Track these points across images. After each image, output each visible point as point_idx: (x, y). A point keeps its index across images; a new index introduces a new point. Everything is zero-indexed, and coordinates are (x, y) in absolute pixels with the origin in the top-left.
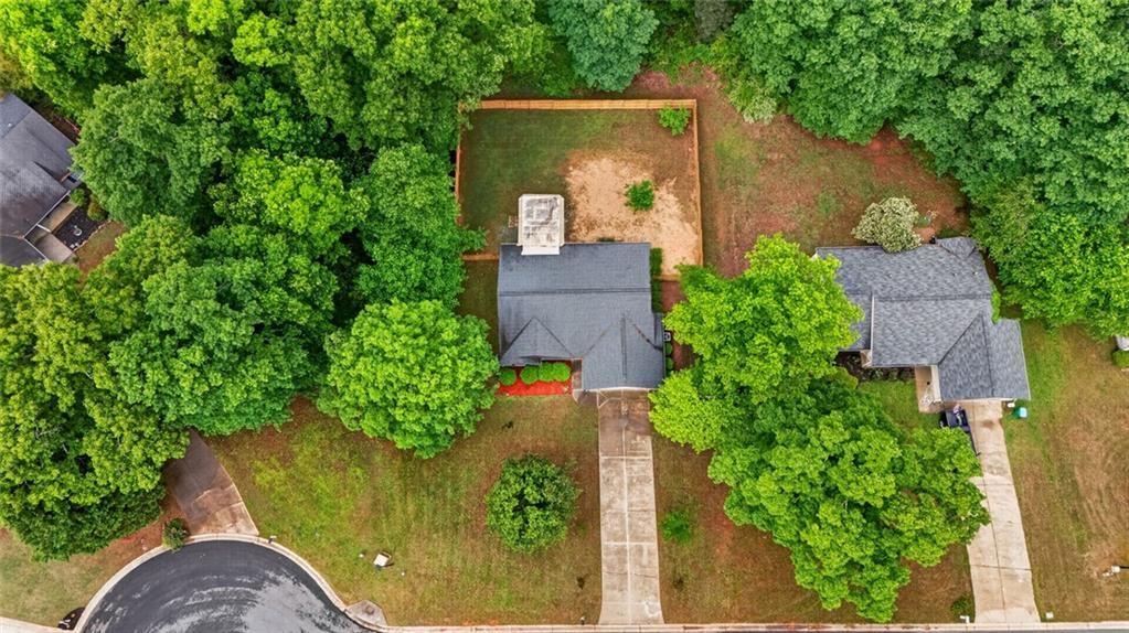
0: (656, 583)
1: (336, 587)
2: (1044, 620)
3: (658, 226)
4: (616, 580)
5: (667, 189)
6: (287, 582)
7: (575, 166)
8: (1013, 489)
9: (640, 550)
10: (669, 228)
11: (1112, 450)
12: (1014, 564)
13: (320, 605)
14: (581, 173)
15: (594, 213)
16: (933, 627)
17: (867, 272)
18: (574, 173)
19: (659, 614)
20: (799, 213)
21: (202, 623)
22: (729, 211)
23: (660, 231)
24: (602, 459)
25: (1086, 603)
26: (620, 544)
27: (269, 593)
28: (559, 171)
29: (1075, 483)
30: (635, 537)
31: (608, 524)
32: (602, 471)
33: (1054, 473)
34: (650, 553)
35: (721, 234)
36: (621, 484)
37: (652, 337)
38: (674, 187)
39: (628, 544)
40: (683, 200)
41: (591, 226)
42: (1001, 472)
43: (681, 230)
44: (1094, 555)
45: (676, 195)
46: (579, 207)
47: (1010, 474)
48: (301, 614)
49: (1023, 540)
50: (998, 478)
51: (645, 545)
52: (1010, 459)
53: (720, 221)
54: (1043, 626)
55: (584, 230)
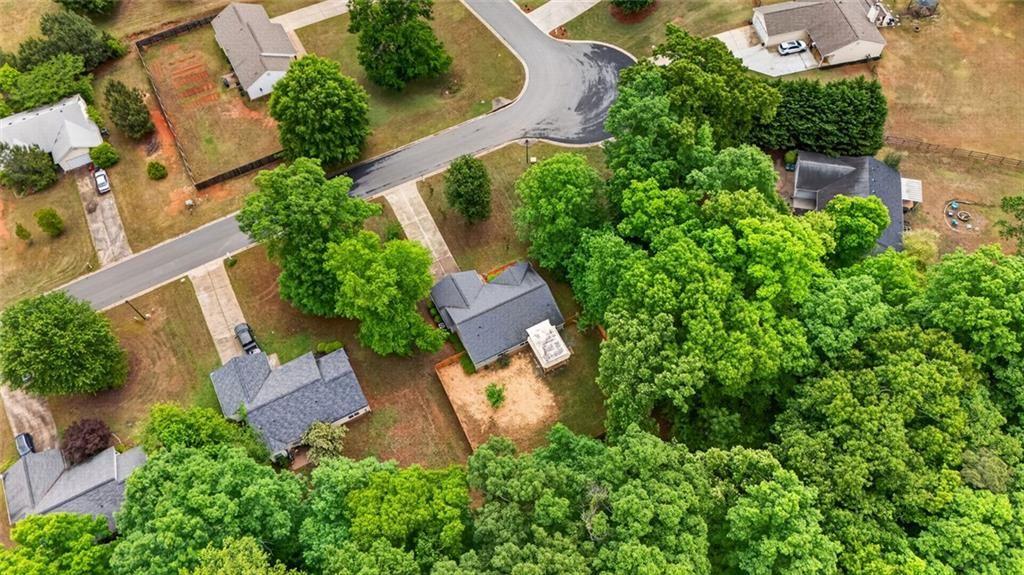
0: (394, 208)
1: (548, 145)
2: (186, 277)
3: (478, 392)
4: (415, 201)
5: (484, 423)
6: (571, 136)
7: (552, 407)
8: (212, 334)
9: (409, 219)
10: (471, 394)
11: (154, 389)
12: (206, 295)
13: (551, 136)
14: (545, 404)
15: (522, 380)
16: (245, 249)
17: (331, 398)
18: (551, 402)
19: (387, 198)
20: (389, 444)
21: (598, 107)
22: (438, 429)
23: (475, 389)
24: (449, 254)
25: (163, 294)
26: (420, 218)
27: (578, 129)
28: (560, 398)
29: (175, 354)
30: (414, 224)
31: (431, 222)
32: (446, 248)
33: (188, 355)
34: (403, 220)
35: (436, 409)
36: (433, 246)
37: (448, 309)
38: (480, 426)
39: (416, 219)
40: (470, 418)
41: (520, 371)
42: (220, 341)
43: (462, 397)
44: (161, 319)
45: (475, 421)
46: (534, 380)
47: (215, 342)
48: (557, 129)
49: (203, 309)
50: (221, 337)
51: (407, 222)
52: (216, 351)
53: (441, 418)
54: (185, 274)
55: (523, 367)
